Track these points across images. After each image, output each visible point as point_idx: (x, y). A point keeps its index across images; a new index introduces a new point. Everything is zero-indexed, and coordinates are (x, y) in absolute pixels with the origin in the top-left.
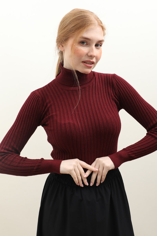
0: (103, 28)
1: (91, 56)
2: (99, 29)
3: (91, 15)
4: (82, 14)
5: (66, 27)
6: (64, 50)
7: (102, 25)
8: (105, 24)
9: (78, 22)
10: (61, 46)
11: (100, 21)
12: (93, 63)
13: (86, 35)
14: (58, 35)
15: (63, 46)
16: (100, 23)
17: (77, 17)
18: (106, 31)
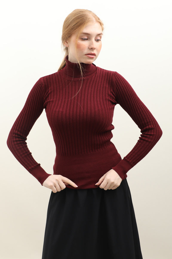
0: (101, 24)
1: (92, 48)
2: (97, 25)
3: (89, 14)
4: (82, 14)
5: (68, 26)
6: (69, 46)
7: (99, 21)
8: (102, 20)
9: (78, 20)
10: (66, 43)
11: (98, 17)
12: (94, 55)
13: (86, 30)
14: (63, 33)
15: (67, 43)
16: (98, 19)
17: (76, 17)
18: (104, 26)
